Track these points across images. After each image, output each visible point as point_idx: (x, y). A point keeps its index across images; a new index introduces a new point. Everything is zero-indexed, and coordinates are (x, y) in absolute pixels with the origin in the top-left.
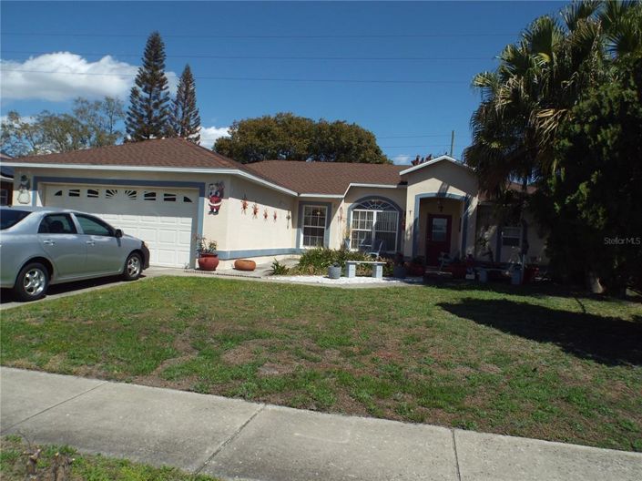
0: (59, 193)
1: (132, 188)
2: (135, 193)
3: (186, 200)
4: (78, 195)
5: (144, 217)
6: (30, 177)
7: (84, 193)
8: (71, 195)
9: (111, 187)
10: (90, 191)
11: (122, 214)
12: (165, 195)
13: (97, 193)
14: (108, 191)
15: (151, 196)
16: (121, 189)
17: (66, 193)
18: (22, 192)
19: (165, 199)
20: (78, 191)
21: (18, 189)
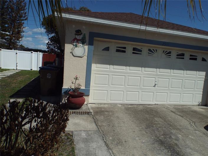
0: (107, 49)
1: (168, 48)
2: (170, 53)
3: (204, 60)
4: (124, 52)
5: (175, 71)
6: (86, 31)
7: (129, 50)
8: (118, 51)
9: (152, 46)
10: (134, 49)
11: (159, 68)
12: (191, 56)
13: (141, 51)
14: (150, 50)
15: (181, 56)
16: (160, 49)
17: (113, 48)
18: (76, 46)
19: (190, 59)
20: (125, 48)
21: (71, 43)
